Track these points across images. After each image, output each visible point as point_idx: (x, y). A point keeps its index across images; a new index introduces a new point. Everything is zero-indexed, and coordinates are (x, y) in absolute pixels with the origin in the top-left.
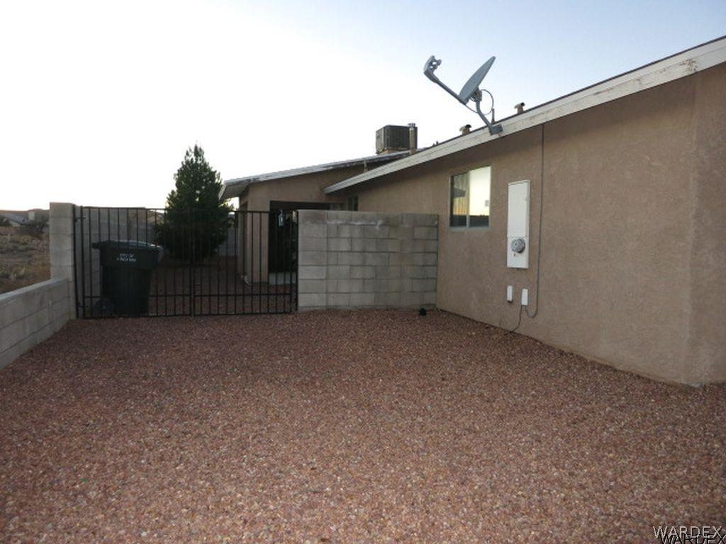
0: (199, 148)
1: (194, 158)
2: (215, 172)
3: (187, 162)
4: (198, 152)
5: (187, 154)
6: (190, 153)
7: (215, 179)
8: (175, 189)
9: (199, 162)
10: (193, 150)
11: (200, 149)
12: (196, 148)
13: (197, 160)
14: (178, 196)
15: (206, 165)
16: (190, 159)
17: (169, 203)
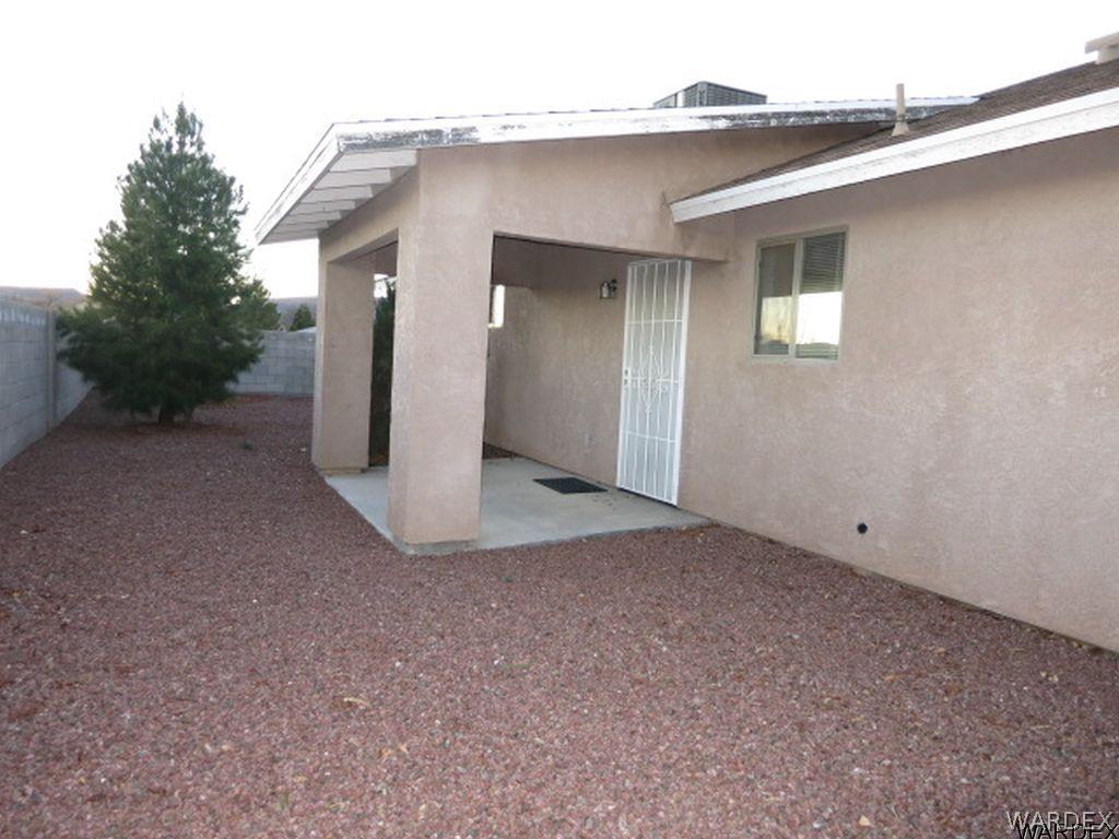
0: (188, 113)
1: (176, 139)
2: (232, 180)
3: (156, 147)
4: (185, 125)
5: (157, 124)
6: (163, 124)
7: (229, 202)
8: (121, 219)
9: (190, 150)
10: (174, 115)
11: (193, 117)
12: (182, 111)
13: (182, 144)
14: (128, 236)
15: (205, 160)
16: (164, 139)
17: (101, 255)
